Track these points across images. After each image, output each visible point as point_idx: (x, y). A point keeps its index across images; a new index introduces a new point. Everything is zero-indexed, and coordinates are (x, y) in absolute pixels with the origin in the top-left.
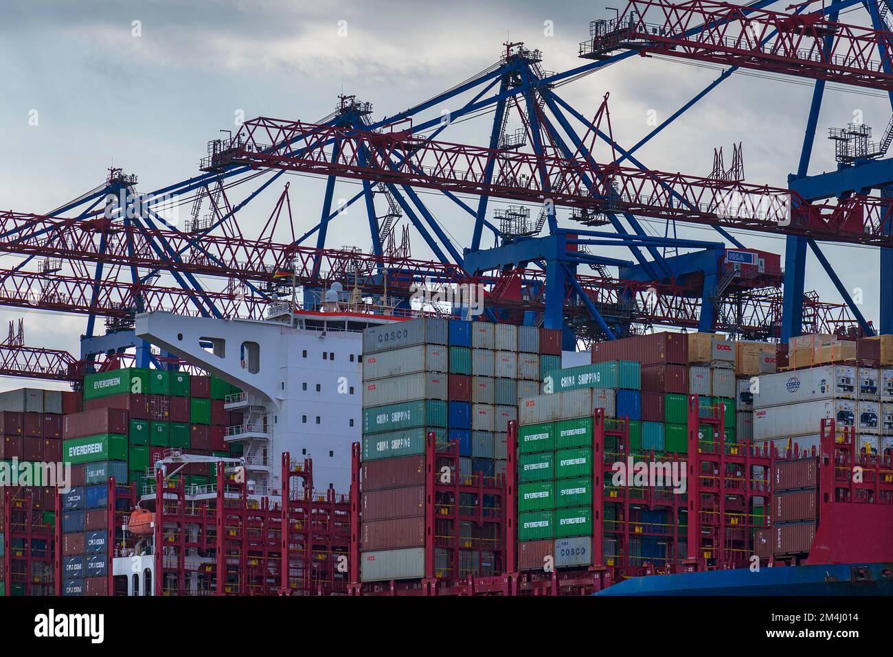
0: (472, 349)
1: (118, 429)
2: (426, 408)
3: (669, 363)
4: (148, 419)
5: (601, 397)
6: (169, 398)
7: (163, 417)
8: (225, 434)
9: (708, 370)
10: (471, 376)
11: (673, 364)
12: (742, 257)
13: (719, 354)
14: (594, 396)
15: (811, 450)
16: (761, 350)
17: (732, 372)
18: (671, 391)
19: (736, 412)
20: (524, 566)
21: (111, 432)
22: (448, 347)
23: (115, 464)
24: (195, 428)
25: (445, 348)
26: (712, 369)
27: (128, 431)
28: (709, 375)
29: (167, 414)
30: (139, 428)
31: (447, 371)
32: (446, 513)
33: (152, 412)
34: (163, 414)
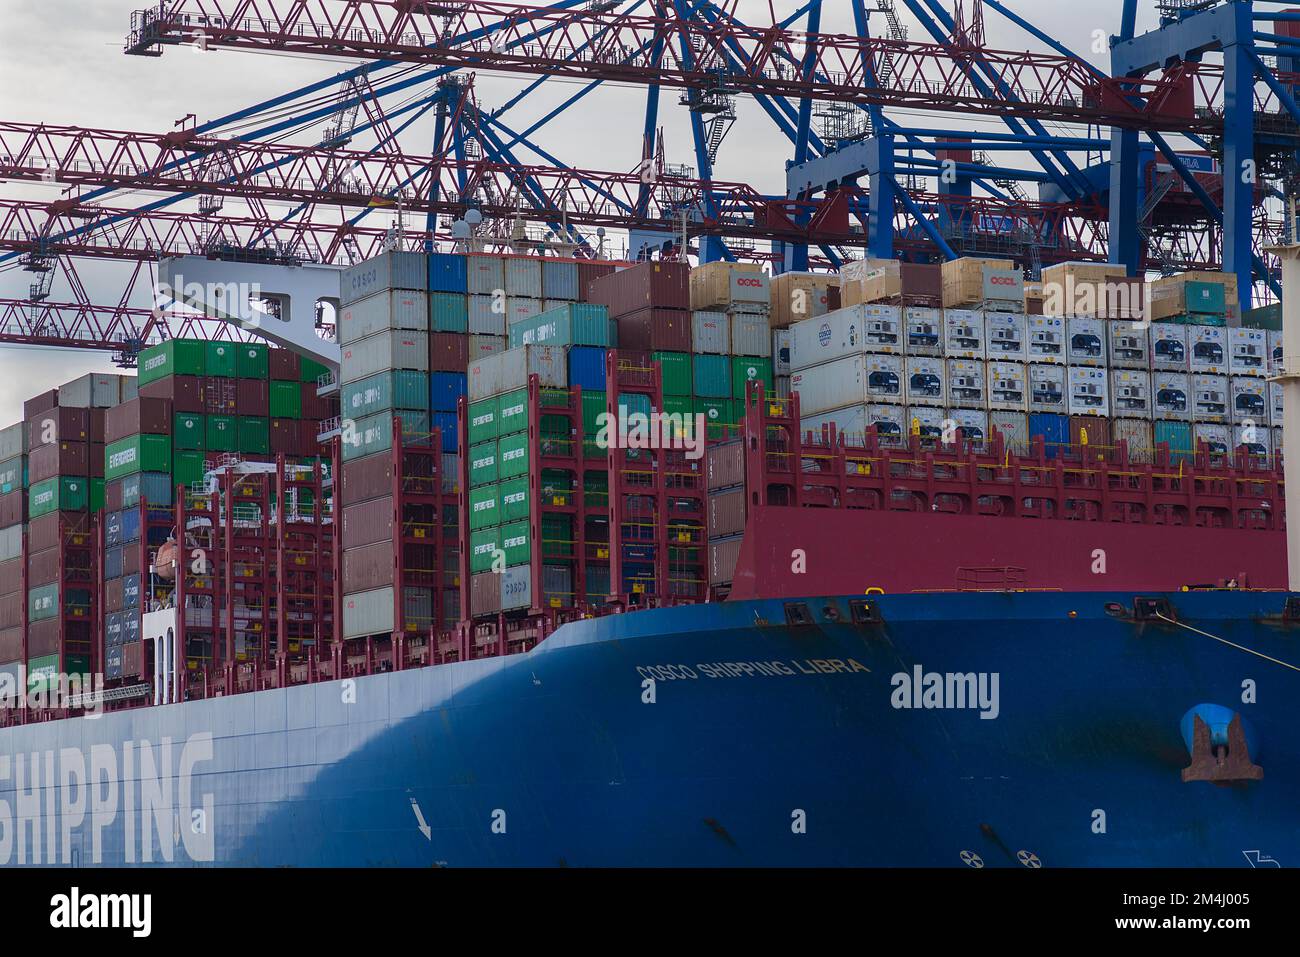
0: (467, 295)
1: (155, 426)
2: (393, 380)
3: (658, 307)
4: (203, 412)
5: (542, 358)
6: (236, 381)
7: (226, 409)
8: (318, 432)
9: (723, 317)
10: (467, 335)
11: (664, 308)
12: (1195, 162)
13: (739, 293)
14: (531, 357)
15: (820, 430)
16: (814, 285)
17: (765, 318)
18: (661, 348)
19: (774, 377)
20: (476, 612)
21: (145, 431)
22: (429, 293)
23: (151, 478)
24: (276, 425)
25: (423, 296)
26: (730, 315)
27: (172, 430)
28: (726, 325)
29: (232, 404)
30: (189, 424)
31: (426, 328)
32: (423, 536)
33: (209, 401)
34: (226, 404)
